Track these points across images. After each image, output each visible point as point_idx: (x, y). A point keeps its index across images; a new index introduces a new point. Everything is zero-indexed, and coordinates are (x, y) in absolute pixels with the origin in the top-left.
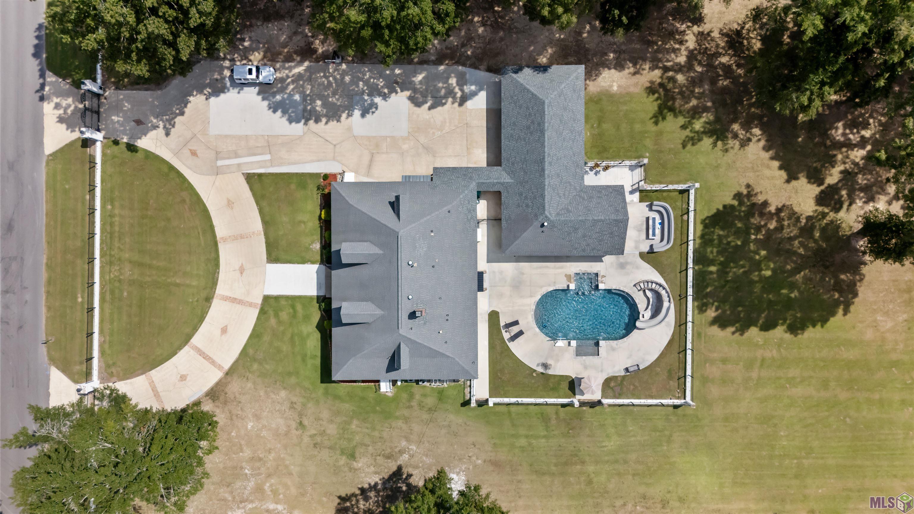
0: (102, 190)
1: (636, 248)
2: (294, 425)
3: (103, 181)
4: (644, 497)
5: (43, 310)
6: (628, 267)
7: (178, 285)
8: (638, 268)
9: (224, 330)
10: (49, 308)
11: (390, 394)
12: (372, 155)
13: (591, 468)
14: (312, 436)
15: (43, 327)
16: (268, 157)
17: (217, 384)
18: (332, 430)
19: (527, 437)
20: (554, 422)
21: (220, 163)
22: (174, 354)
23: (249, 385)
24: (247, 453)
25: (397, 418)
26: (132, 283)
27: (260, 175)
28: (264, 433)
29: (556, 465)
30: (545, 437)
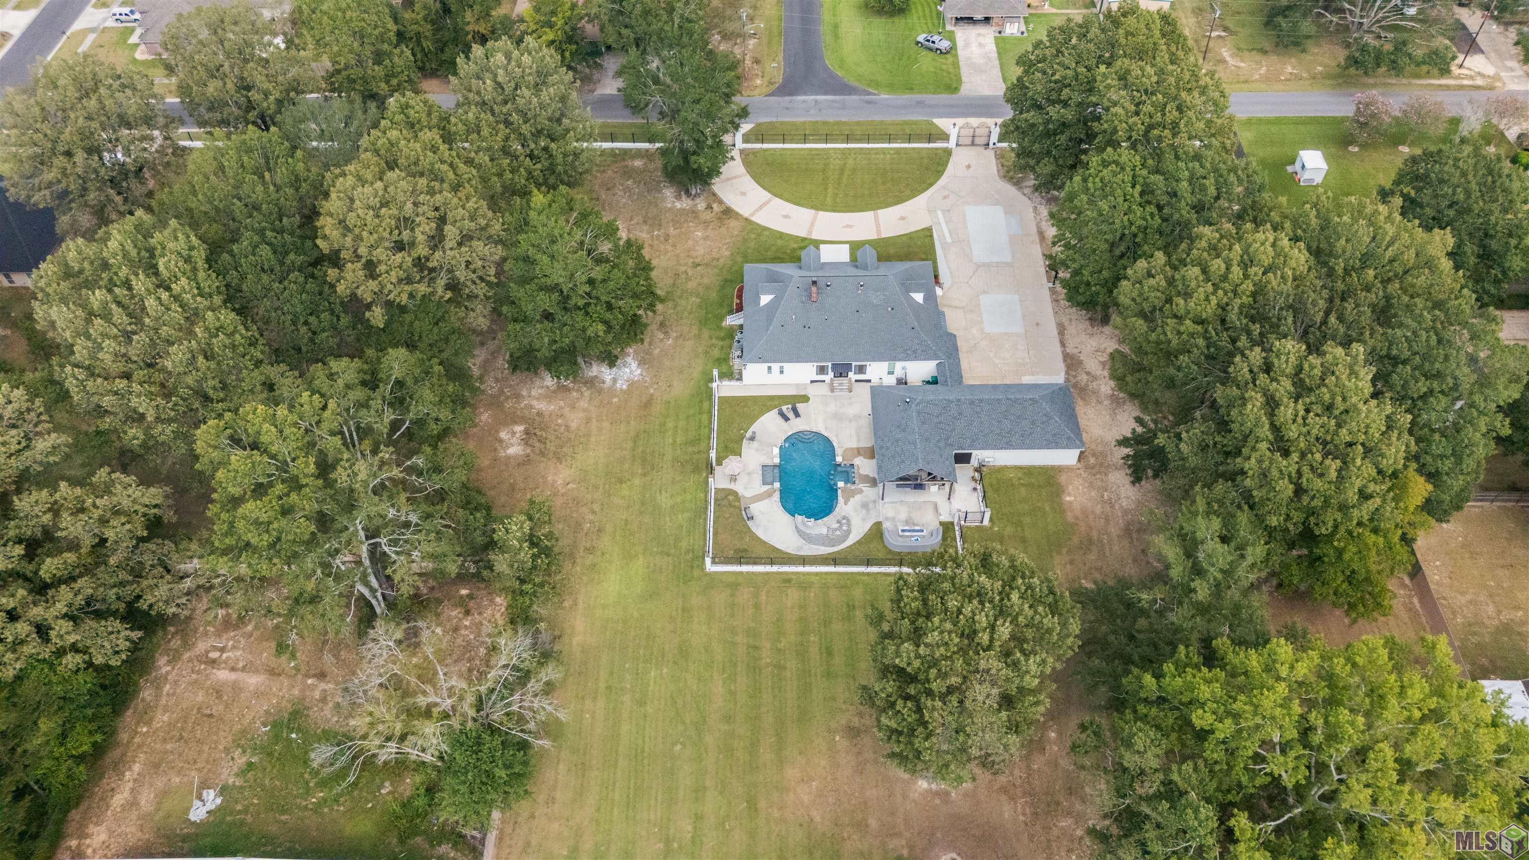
0: (906, 148)
1: (887, 519)
2: (698, 261)
3: (914, 149)
4: (599, 531)
5: (802, 119)
6: (864, 512)
7: (826, 189)
8: (864, 520)
9: (786, 217)
10: (804, 123)
11: (724, 324)
12: (963, 308)
13: (637, 481)
14: (686, 272)
15: (788, 120)
16: (949, 240)
17: (737, 214)
18: (692, 285)
19: (676, 427)
20: (690, 449)
21: (939, 213)
22: (765, 188)
23: (736, 233)
24: (672, 231)
25: (700, 330)
26: (827, 165)
27: (931, 236)
28: (690, 242)
29: (643, 452)
30: (675, 442)
